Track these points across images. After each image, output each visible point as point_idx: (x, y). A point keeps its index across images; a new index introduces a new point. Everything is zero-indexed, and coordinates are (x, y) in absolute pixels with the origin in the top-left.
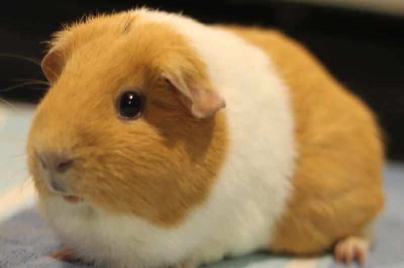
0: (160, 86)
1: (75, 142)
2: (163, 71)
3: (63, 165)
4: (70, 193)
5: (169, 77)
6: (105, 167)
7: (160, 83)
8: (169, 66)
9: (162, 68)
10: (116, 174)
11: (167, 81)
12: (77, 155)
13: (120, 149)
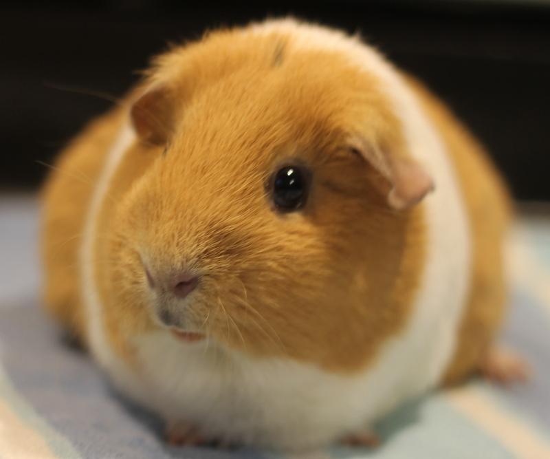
0: (338, 159)
1: (202, 247)
2: (348, 134)
3: (184, 285)
4: (191, 328)
5: (359, 145)
6: (249, 289)
7: (342, 154)
8: (359, 127)
9: (347, 129)
10: (269, 301)
11: (355, 151)
12: (206, 268)
13: (274, 260)
